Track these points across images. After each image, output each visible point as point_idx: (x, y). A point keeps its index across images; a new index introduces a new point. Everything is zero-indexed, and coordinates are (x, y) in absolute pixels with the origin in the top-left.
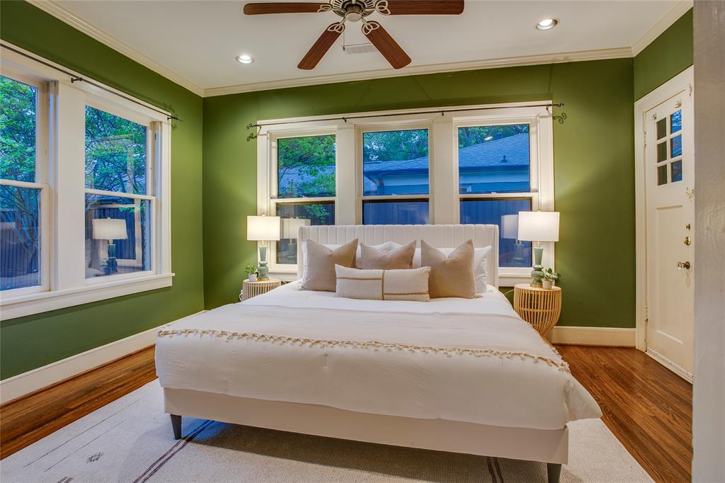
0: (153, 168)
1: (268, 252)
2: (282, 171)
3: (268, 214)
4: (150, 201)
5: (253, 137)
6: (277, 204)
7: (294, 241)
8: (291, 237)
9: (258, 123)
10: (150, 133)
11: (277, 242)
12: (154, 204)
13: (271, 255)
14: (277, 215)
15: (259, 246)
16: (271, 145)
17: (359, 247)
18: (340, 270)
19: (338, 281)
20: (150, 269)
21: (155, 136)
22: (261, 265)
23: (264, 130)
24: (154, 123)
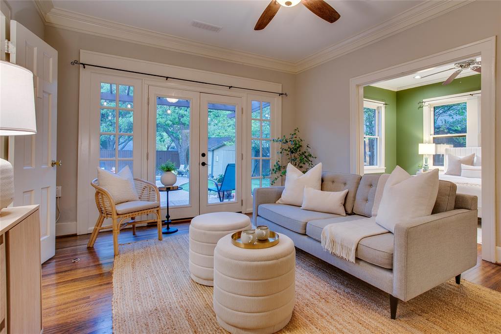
0: (378, 125)
1: (429, 159)
2: (436, 118)
3: (429, 143)
4: (377, 138)
5: (421, 107)
6: (434, 138)
7: (443, 155)
8: (441, 154)
9: (424, 100)
10: (377, 111)
11: (434, 155)
12: (378, 139)
13: (430, 161)
14: (434, 142)
15: (424, 157)
16: (430, 110)
17: (475, 158)
18: (463, 166)
19: (462, 171)
20: (377, 165)
21: (379, 112)
22: (426, 165)
23: (426, 104)
24: (378, 107)
